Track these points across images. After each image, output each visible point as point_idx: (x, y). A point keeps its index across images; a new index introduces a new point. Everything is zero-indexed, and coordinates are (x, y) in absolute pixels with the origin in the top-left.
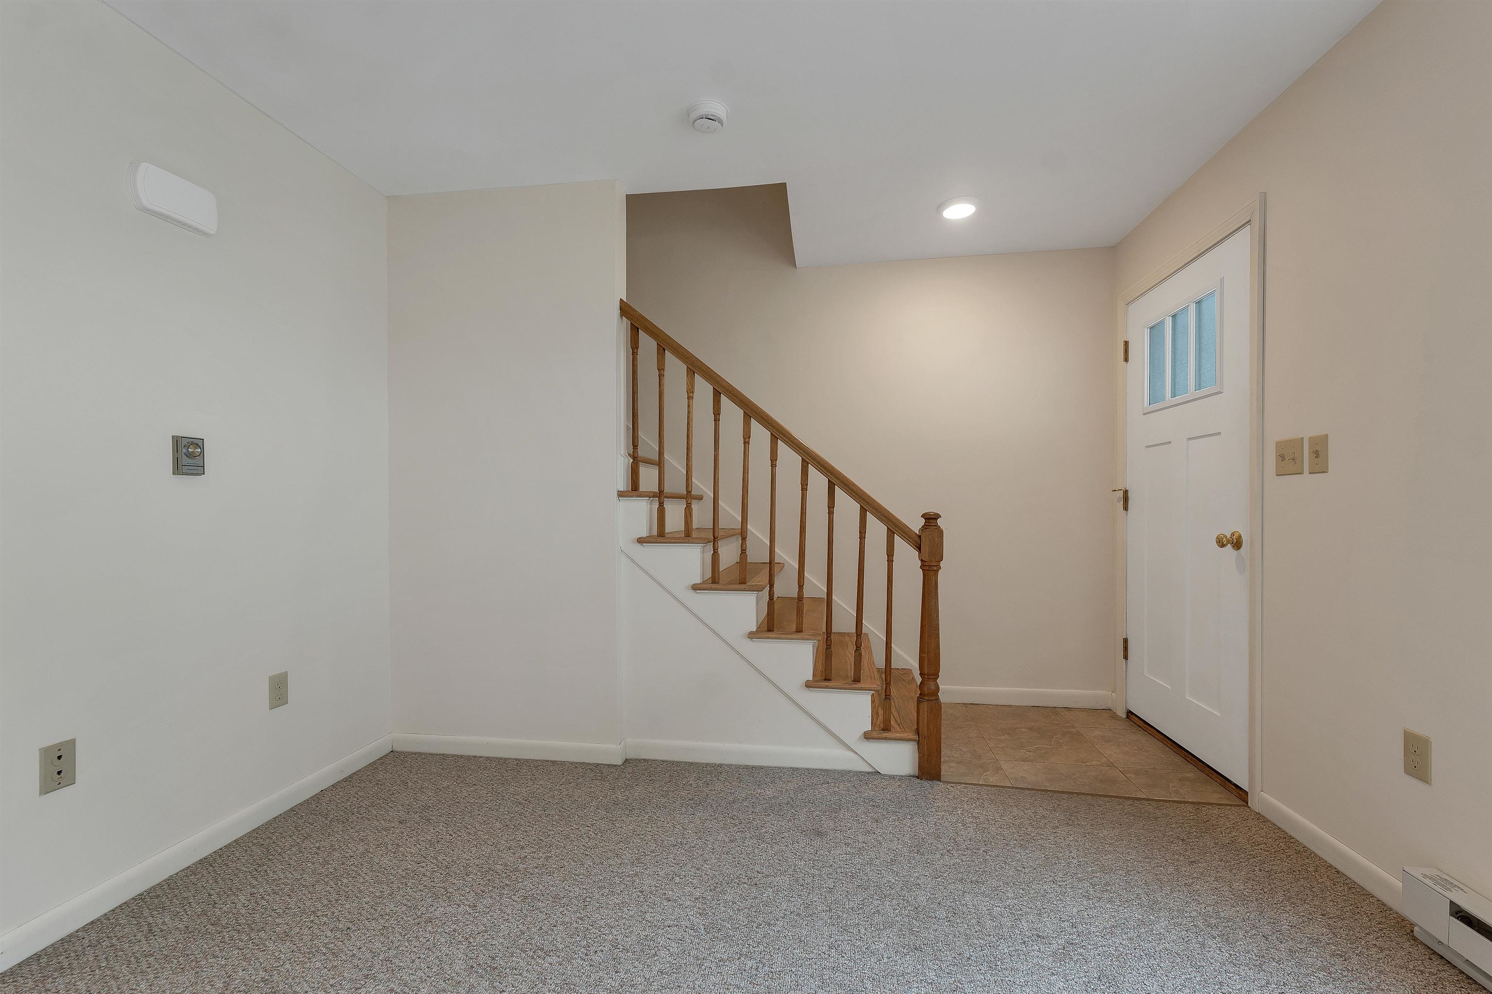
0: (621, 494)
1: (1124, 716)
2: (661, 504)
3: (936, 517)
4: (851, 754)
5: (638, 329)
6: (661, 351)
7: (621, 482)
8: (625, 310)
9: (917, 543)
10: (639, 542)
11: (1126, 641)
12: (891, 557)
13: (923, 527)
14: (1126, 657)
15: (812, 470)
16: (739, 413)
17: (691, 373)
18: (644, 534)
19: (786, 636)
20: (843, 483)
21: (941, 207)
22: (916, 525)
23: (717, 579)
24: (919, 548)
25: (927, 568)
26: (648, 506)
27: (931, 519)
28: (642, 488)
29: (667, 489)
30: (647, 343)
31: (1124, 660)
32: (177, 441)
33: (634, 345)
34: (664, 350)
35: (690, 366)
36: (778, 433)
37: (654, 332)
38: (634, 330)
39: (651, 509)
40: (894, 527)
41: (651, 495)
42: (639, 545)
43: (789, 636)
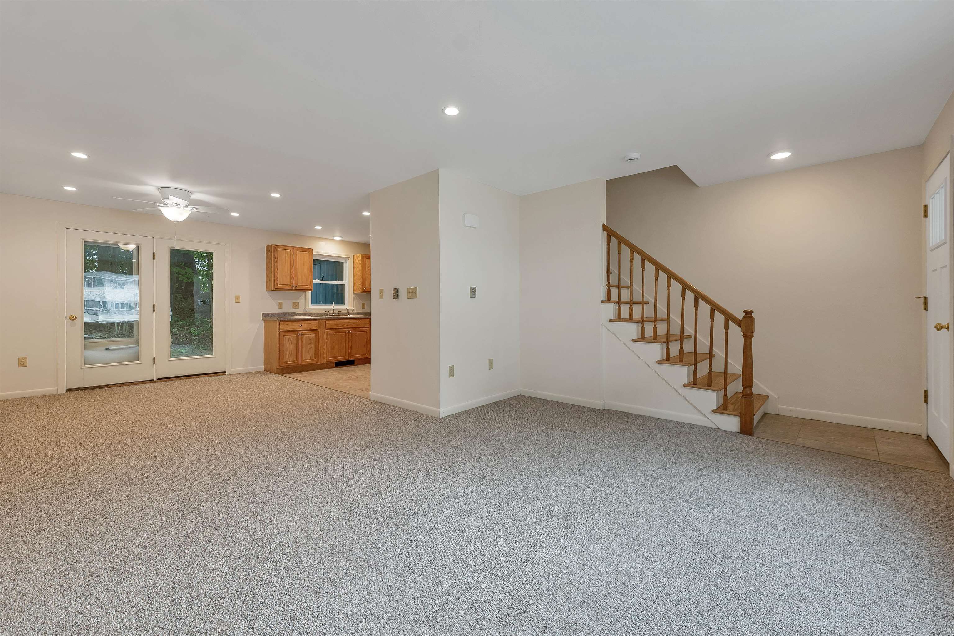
0: (603, 302)
1: (926, 438)
2: (619, 306)
3: (751, 312)
4: (706, 419)
5: (610, 235)
6: (619, 244)
7: (603, 297)
8: (605, 228)
9: (739, 323)
10: (610, 321)
11: (926, 392)
12: (727, 330)
13: (744, 317)
14: (926, 401)
15: (687, 291)
16: (653, 267)
17: (632, 252)
18: (612, 318)
19: (673, 363)
20: (702, 297)
21: (769, 155)
22: (740, 316)
23: (643, 338)
24: (740, 327)
25: (745, 336)
26: (614, 307)
27: (748, 314)
28: (612, 300)
29: (622, 300)
30: (614, 241)
31: (925, 404)
32: (471, 288)
33: (609, 242)
34: (621, 243)
35: (632, 249)
36: (671, 276)
37: (617, 236)
38: (609, 236)
39: (616, 308)
40: (727, 316)
41: (616, 302)
42: (610, 322)
43: (675, 363)
